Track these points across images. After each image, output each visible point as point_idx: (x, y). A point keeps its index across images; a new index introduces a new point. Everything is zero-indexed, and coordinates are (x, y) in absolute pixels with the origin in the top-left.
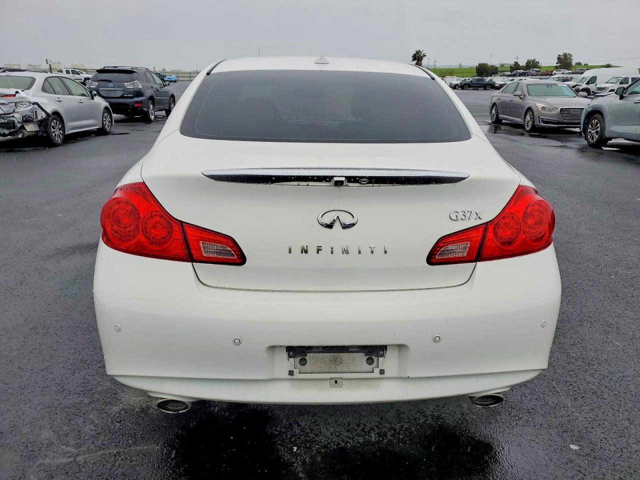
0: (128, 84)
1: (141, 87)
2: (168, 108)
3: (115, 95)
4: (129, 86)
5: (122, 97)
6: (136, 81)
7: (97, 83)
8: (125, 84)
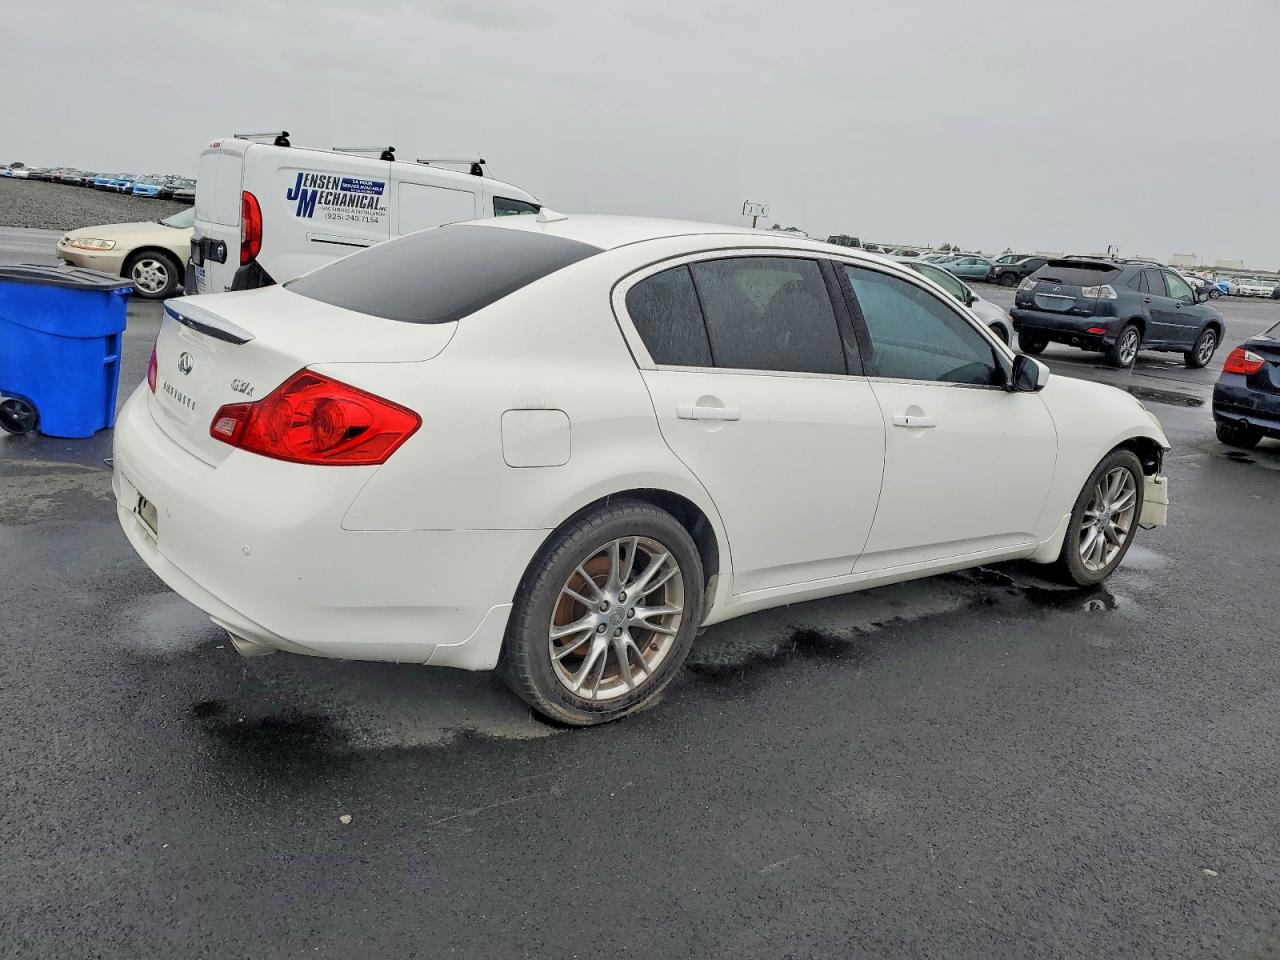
0: (1089, 289)
1: (1114, 296)
2: (1190, 348)
3: (1060, 306)
4: (1089, 293)
5: (1069, 313)
6: (1108, 286)
7: (1035, 283)
8: (1084, 288)
